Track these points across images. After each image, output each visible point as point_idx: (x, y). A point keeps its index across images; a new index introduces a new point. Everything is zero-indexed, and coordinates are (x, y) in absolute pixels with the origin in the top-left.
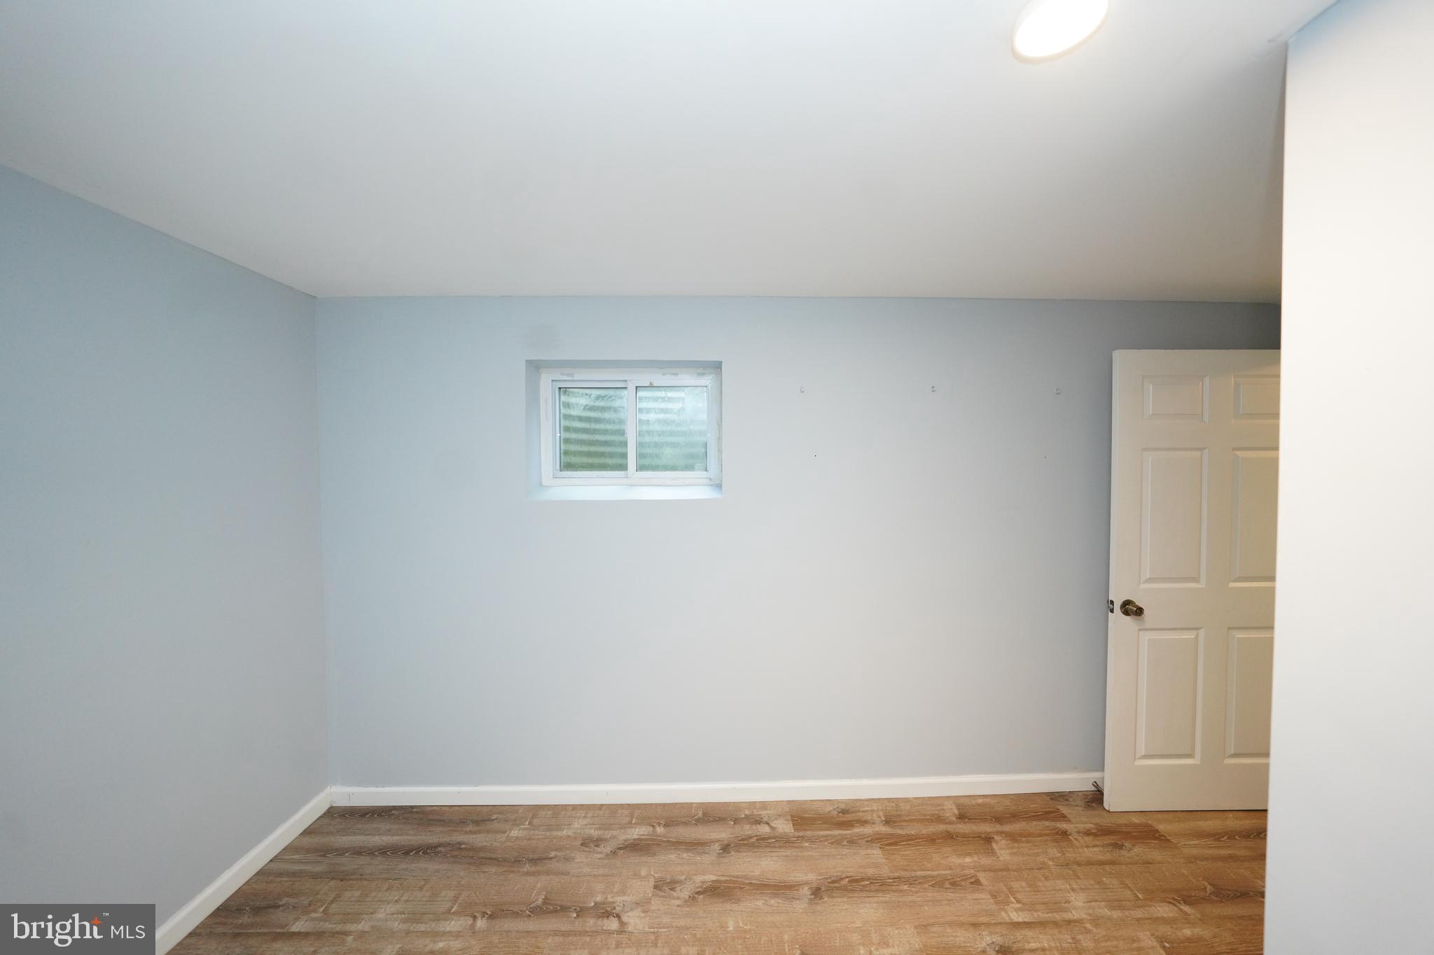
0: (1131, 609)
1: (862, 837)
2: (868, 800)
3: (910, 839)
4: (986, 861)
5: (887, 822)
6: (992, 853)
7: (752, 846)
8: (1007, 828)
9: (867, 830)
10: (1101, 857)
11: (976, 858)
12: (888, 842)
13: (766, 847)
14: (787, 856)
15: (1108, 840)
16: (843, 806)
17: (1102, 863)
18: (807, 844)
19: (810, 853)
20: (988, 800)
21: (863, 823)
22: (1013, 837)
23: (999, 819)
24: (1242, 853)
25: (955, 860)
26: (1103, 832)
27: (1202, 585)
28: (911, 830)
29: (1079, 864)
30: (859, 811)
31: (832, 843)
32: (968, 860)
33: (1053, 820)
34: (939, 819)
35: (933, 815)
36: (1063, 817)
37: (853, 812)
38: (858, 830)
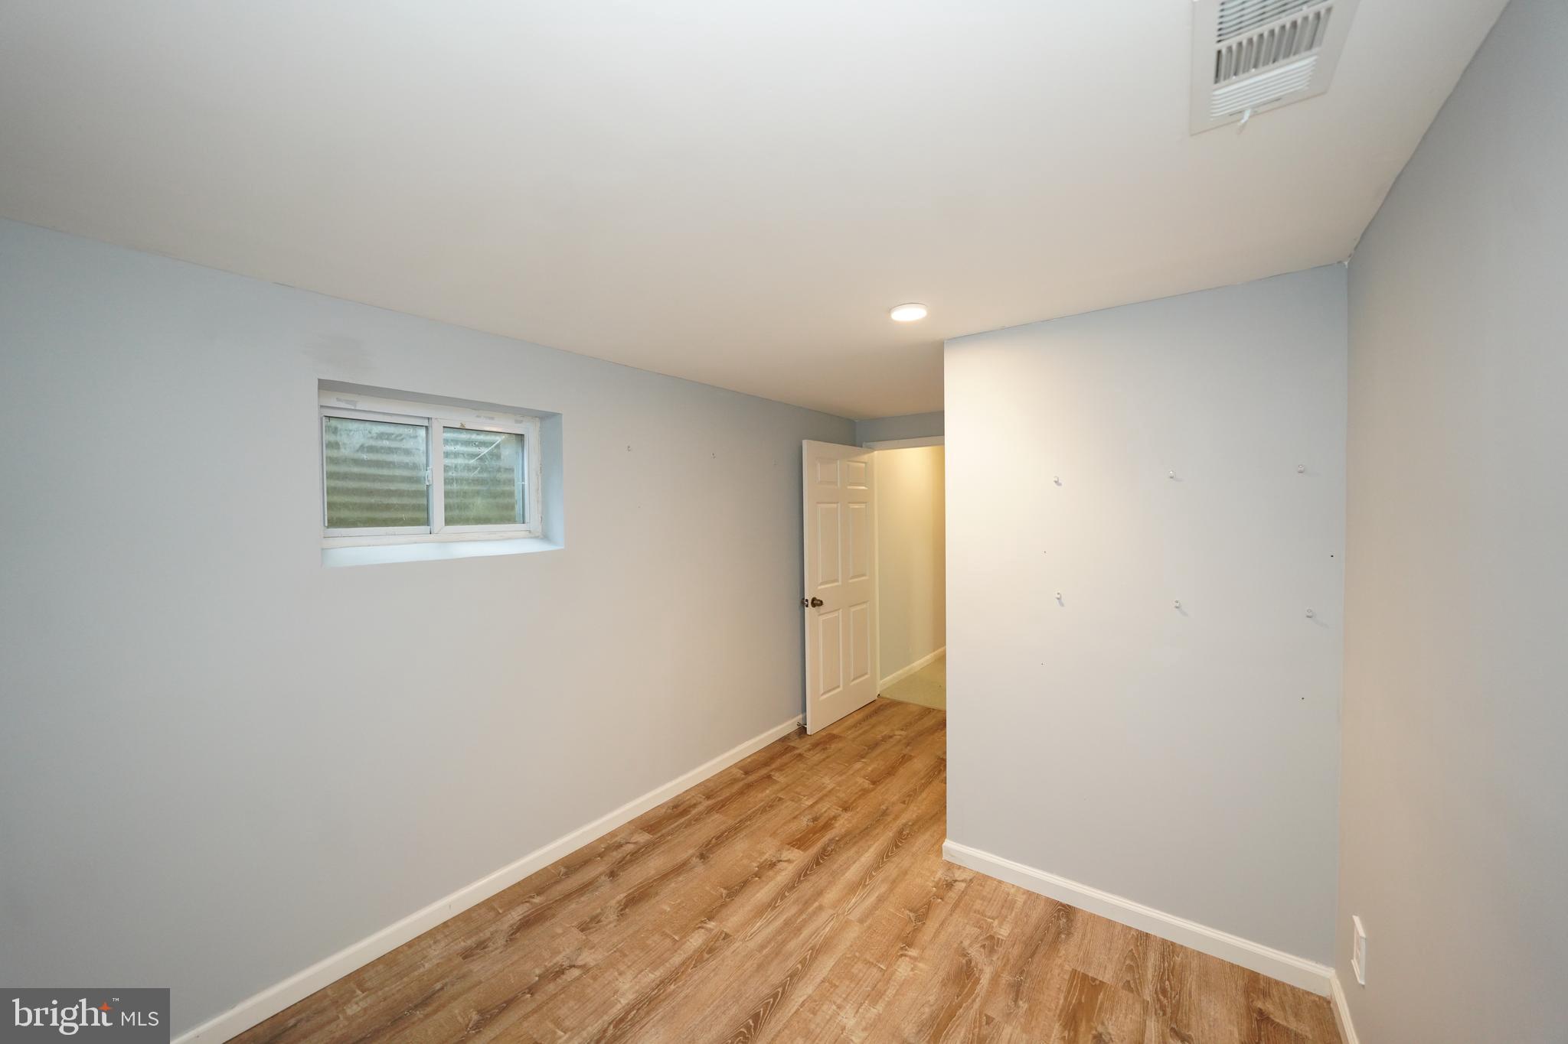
0: (816, 603)
1: (700, 813)
2: (684, 793)
3: (728, 799)
4: (776, 787)
5: (708, 797)
6: (775, 782)
7: (631, 861)
8: (773, 766)
9: (700, 808)
10: (822, 757)
11: (770, 789)
12: (720, 807)
13: (643, 855)
14: (663, 852)
15: (819, 748)
16: (672, 805)
17: (824, 760)
18: (670, 837)
19: (676, 841)
20: (752, 758)
21: (695, 806)
22: (780, 769)
23: (766, 764)
24: (867, 728)
25: (761, 796)
26: (815, 745)
27: (840, 583)
28: (726, 793)
29: (816, 765)
30: (684, 802)
31: (686, 827)
32: (768, 792)
33: (791, 751)
34: (735, 781)
35: (731, 780)
36: (794, 748)
37: (682, 804)
38: (694, 812)
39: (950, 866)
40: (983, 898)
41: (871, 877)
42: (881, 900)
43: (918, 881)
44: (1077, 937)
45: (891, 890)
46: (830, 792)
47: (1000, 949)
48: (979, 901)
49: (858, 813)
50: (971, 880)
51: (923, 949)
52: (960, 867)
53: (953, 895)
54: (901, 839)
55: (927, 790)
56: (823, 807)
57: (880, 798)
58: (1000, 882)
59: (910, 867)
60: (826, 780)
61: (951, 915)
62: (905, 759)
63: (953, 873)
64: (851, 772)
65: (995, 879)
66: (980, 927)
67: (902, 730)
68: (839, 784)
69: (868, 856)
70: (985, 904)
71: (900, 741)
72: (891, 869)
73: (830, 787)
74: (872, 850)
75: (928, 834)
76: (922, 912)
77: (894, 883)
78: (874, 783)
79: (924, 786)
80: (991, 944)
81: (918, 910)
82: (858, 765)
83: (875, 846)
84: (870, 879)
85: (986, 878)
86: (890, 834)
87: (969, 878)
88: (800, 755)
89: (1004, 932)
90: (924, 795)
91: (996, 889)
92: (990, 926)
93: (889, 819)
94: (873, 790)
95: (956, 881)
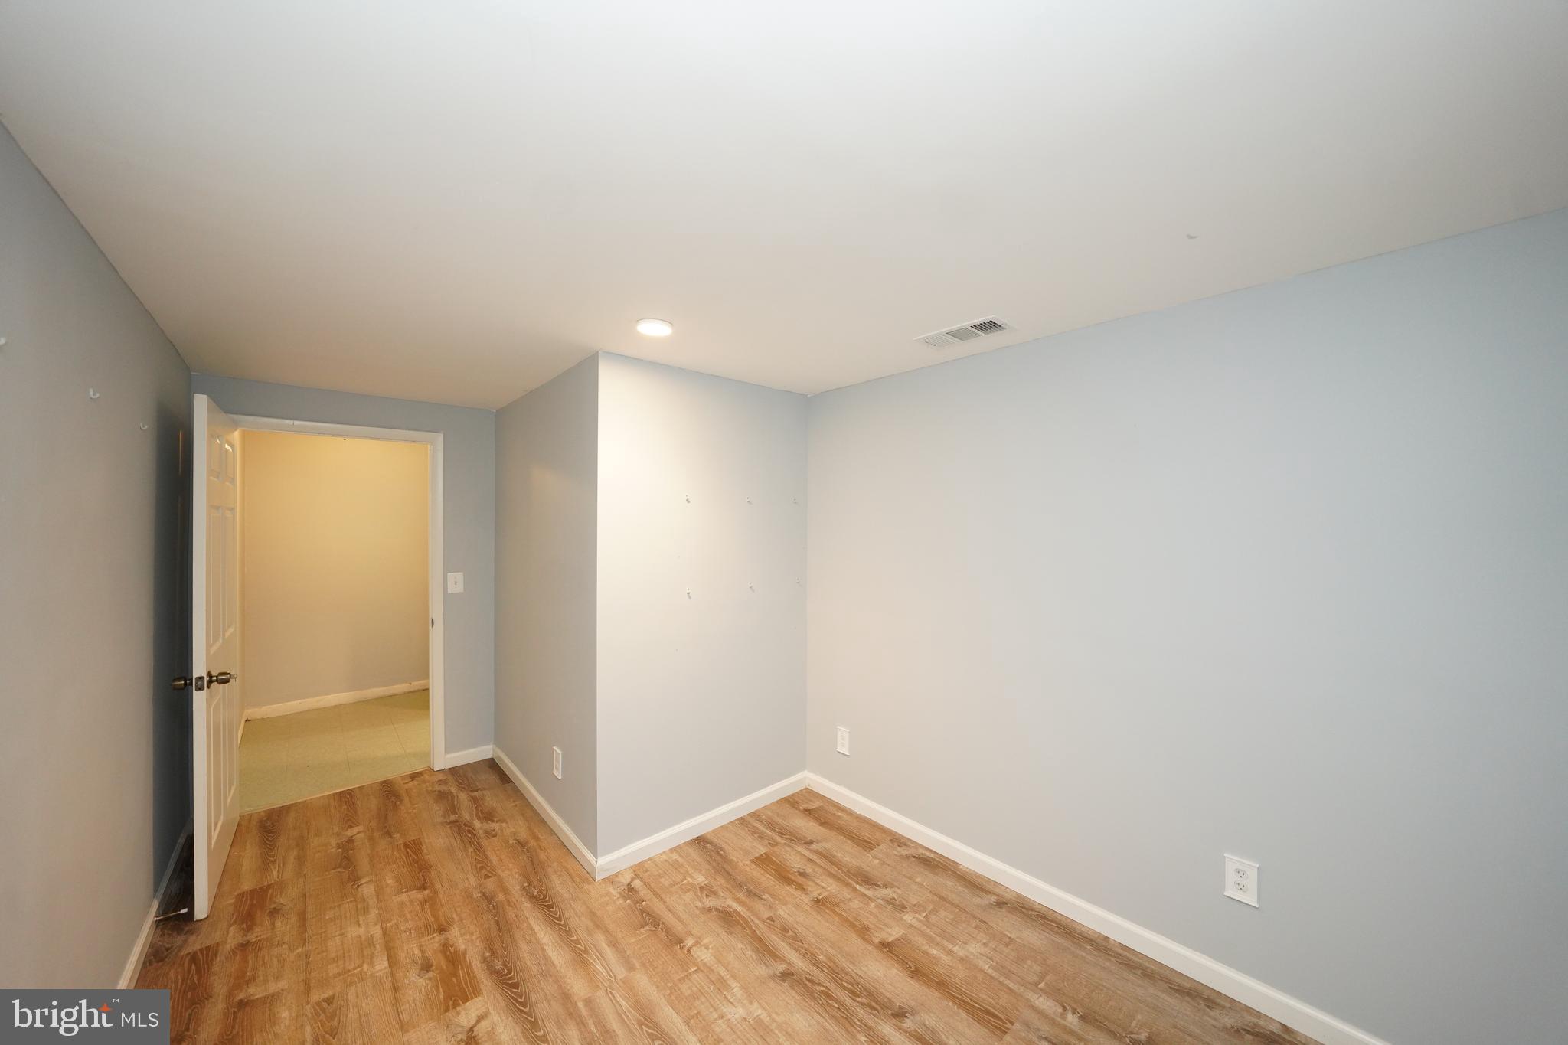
4: (289, 998)
6: (273, 996)
8: (222, 990)
10: (294, 920)
11: (283, 1007)
15: (263, 917)
17: (303, 919)
22: (244, 982)
26: (248, 919)
29: (304, 932)
32: (286, 1013)
33: (213, 955)
39: (610, 880)
40: (660, 876)
41: (577, 942)
42: (614, 944)
43: (610, 908)
44: (724, 846)
45: (606, 931)
46: (385, 933)
47: (715, 888)
48: (662, 880)
49: (461, 920)
50: (635, 874)
51: (690, 933)
52: (616, 875)
53: (643, 892)
54: (545, 903)
55: (489, 853)
56: (410, 949)
57: (458, 892)
58: (650, 859)
59: (588, 907)
60: (354, 932)
61: (665, 902)
62: (414, 849)
63: (619, 882)
64: (372, 902)
65: (645, 861)
66: (688, 890)
67: (351, 827)
68: (381, 920)
69: (545, 936)
70: (667, 878)
71: (371, 839)
72: (578, 922)
73: (376, 931)
74: (537, 928)
75: (554, 878)
76: (649, 919)
77: (598, 924)
78: (423, 887)
79: (479, 848)
80: (707, 890)
81: (645, 922)
82: (368, 890)
83: (532, 922)
84: (580, 944)
85: (640, 865)
86: (526, 905)
87: (633, 875)
88: (244, 947)
89: (701, 879)
90: (494, 859)
91: (658, 866)
92: (691, 884)
93: (501, 897)
94: (436, 893)
95: (629, 884)
